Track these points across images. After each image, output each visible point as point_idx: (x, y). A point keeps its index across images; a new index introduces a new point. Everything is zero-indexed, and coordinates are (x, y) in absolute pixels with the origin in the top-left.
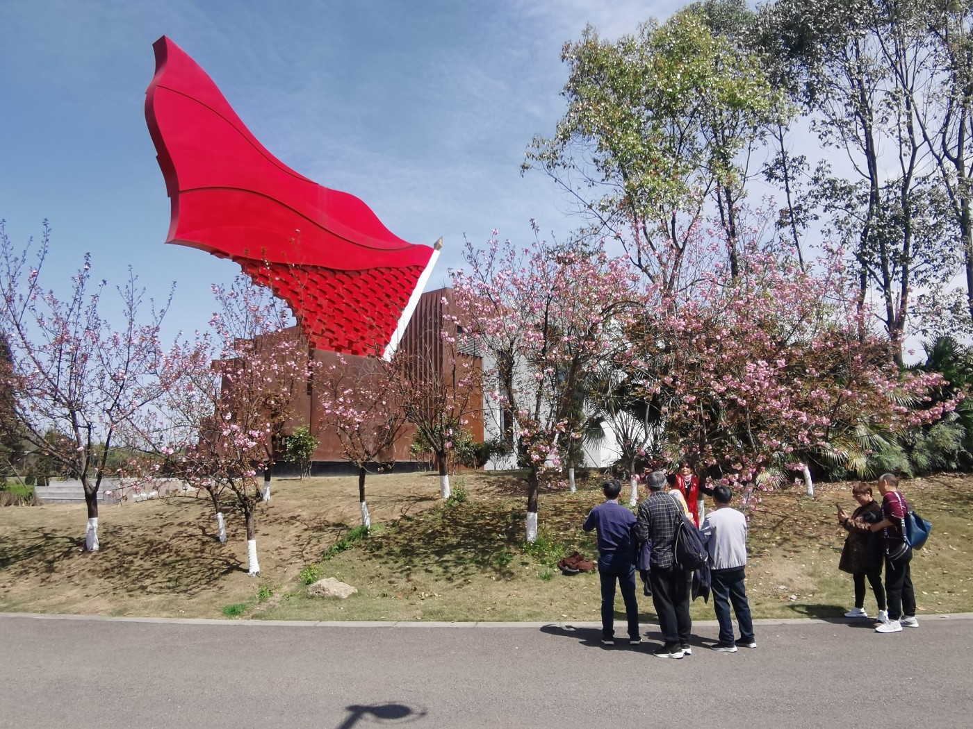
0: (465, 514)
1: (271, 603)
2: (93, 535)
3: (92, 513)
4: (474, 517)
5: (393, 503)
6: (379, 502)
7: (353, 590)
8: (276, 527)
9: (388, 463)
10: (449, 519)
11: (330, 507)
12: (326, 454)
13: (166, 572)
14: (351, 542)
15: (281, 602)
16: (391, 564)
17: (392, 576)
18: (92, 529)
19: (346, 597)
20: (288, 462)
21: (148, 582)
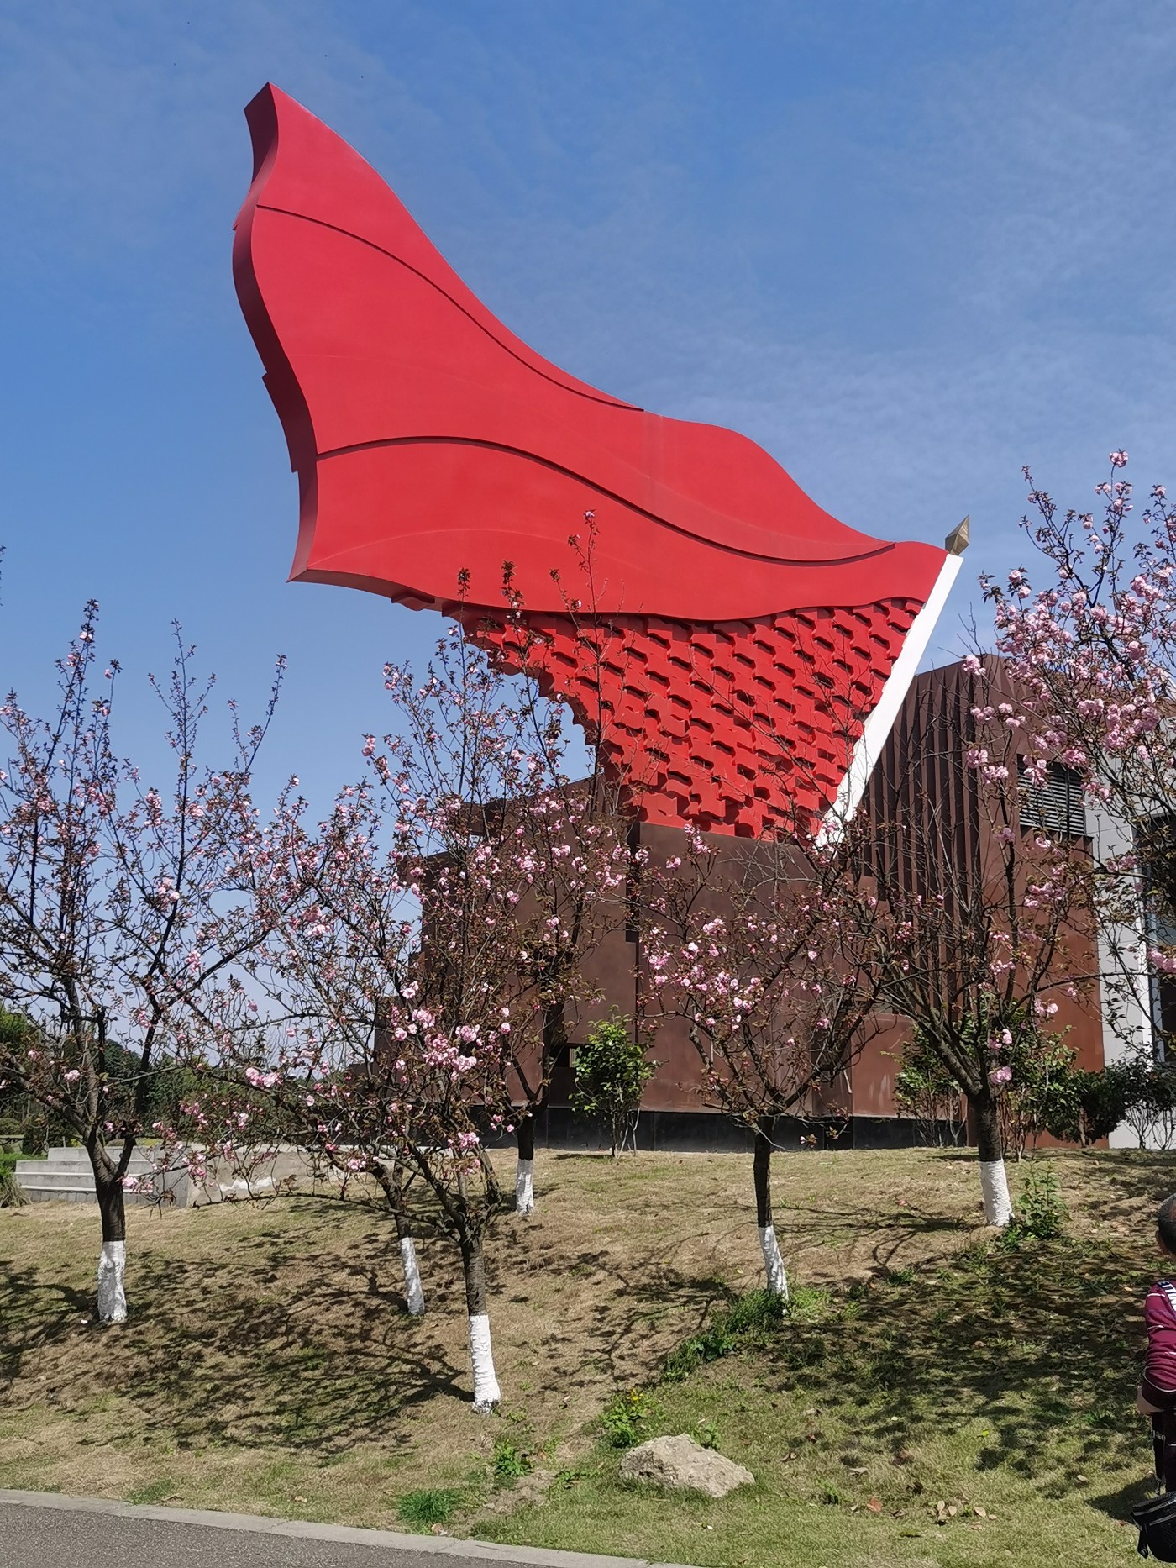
0: (1058, 1275)
1: (525, 1492)
2: (113, 1286)
3: (112, 1230)
4: (1087, 1284)
5: (852, 1233)
6: (813, 1228)
7: (741, 1475)
8: (547, 1281)
9: (829, 1122)
10: (1011, 1287)
11: (683, 1235)
12: (677, 1094)
13: (274, 1387)
14: (736, 1336)
15: (549, 1492)
16: (848, 1407)
17: (852, 1445)
18: (110, 1270)
19: (720, 1493)
20: (580, 1110)
21: (230, 1411)
